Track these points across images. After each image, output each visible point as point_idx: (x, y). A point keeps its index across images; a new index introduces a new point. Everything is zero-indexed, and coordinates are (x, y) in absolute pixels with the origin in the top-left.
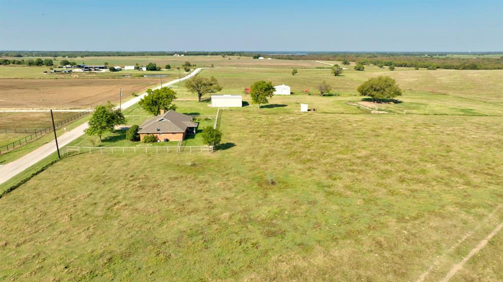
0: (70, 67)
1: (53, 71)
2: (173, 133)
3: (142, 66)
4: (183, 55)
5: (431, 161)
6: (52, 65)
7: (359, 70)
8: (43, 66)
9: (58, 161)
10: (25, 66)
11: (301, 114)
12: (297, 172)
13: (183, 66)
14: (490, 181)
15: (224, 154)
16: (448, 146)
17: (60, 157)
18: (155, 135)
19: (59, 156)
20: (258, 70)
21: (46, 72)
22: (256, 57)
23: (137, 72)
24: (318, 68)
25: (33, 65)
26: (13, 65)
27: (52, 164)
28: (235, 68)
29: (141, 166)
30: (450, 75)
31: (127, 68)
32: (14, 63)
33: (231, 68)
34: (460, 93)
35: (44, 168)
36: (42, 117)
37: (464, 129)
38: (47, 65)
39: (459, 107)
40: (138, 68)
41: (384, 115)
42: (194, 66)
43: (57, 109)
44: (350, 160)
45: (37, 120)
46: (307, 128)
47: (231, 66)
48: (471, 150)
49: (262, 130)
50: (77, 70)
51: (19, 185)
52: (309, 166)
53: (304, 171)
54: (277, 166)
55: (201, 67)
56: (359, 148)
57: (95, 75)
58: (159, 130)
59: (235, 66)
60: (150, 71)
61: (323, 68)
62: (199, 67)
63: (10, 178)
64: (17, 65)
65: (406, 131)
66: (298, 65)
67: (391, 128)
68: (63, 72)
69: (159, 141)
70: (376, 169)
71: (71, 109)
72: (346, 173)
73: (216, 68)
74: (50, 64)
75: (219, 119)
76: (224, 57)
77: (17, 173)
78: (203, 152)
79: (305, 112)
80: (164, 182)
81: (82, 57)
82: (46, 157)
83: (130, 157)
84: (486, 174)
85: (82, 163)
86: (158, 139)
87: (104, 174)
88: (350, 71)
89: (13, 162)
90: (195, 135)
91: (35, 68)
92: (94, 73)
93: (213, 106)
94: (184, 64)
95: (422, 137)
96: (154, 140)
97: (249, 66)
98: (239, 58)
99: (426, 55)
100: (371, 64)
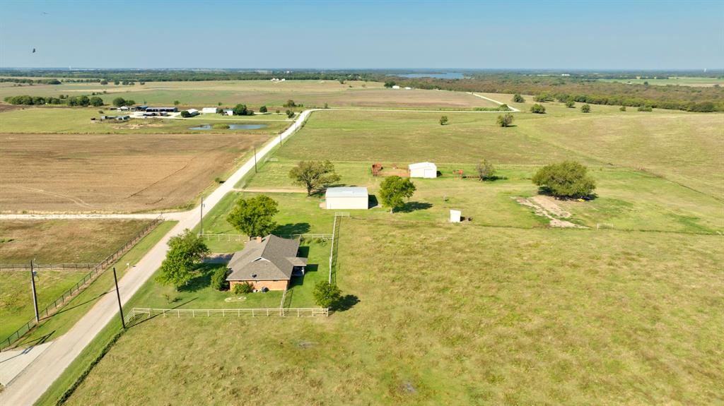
0: (126, 110)
1: (103, 117)
2: (274, 280)
3: (227, 109)
4: (284, 80)
5: (628, 342)
6: (102, 104)
7: (537, 112)
8: (90, 106)
9: (123, 333)
10: (65, 107)
11: (450, 229)
12: (443, 364)
13: (284, 106)
14: (712, 391)
15: (344, 321)
16: (655, 308)
17: (124, 327)
18: (250, 283)
19: (124, 325)
20: (392, 113)
21: (94, 119)
22: (390, 85)
23: (221, 118)
24: (477, 109)
25: (77, 104)
26: (49, 105)
27: (115, 341)
28: (358, 109)
29: (232, 346)
30: (671, 130)
31: (205, 111)
32: (50, 102)
33: (352, 109)
34: (682, 173)
35: (105, 349)
36: (95, 232)
37: (682, 267)
38: (95, 105)
39: (678, 210)
40: (221, 112)
41: (569, 231)
42: (299, 106)
43: (114, 213)
44: (516, 338)
45: (88, 238)
46: (457, 262)
47: (353, 105)
48: (689, 316)
49: (396, 265)
50: (136, 115)
51: (76, 385)
52: (459, 351)
53: (451, 361)
54: (415, 351)
55: (310, 108)
56: (530, 310)
57: (161, 125)
58: (255, 276)
59: (359, 105)
60: (238, 116)
61: (485, 110)
62: (308, 108)
63: (62, 370)
64: (54, 105)
65: (597, 272)
66: (450, 102)
67: (576, 263)
68: (117, 119)
69: (255, 291)
70: (550, 360)
71: (133, 213)
72: (508, 366)
73: (332, 109)
74: (99, 103)
75: (336, 238)
76: (342, 83)
77: (71, 361)
78: (314, 315)
79: (457, 224)
80: (264, 383)
81: (143, 81)
82: (107, 325)
83: (217, 327)
84: (706, 374)
85: (154, 338)
86: (254, 288)
87: (184, 363)
88: (525, 115)
89: (65, 336)
90: (304, 276)
91: (79, 109)
92: (161, 119)
93: (328, 208)
94: (286, 103)
95: (619, 284)
96: (248, 289)
97: (378, 105)
98: (364, 86)
99: (638, 78)
100: (555, 100)
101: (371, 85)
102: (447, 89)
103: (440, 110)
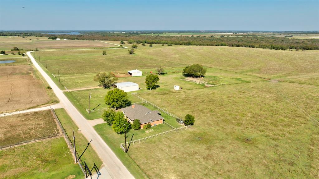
2: (158, 120)
7: (135, 48)
13: (12, 50)
18: (149, 123)
24: (111, 48)
42: (21, 50)
58: (152, 120)
61: (114, 48)
73: (40, 51)
78: (187, 129)
83: (160, 142)
86: (151, 126)
94: (13, 49)
96: (149, 126)
97: (62, 48)
98: (37, 39)
99: (153, 33)
100: (135, 43)
101: (41, 39)
102: (82, 39)
103: (94, 48)
